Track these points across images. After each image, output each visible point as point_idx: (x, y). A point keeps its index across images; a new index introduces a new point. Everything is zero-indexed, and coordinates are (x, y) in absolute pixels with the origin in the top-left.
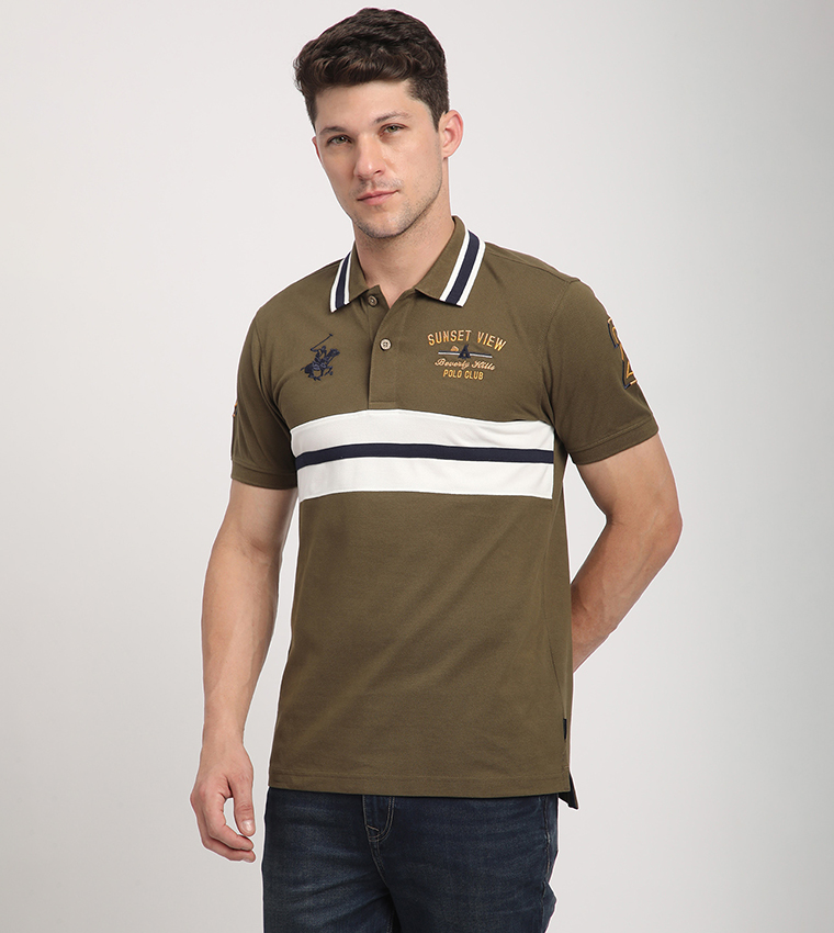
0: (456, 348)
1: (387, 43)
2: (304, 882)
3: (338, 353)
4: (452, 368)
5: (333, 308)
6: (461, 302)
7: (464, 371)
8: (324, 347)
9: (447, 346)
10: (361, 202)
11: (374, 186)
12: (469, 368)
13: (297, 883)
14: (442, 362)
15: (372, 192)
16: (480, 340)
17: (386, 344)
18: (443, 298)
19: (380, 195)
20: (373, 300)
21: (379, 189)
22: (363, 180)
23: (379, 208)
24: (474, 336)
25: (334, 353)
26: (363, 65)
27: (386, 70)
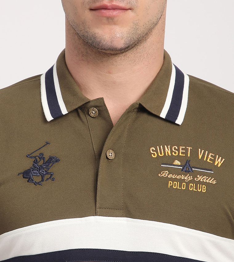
0: (177, 162)
3: (57, 161)
4: (176, 180)
5: (50, 118)
6: (180, 120)
7: (188, 184)
8: (42, 154)
9: (169, 160)
10: (94, 12)
12: (192, 181)
14: (165, 174)
15: (109, 4)
16: (200, 157)
17: (111, 154)
18: (163, 115)
19: (115, 8)
20: (93, 112)
23: (111, 20)
24: (195, 153)
25: (53, 160)
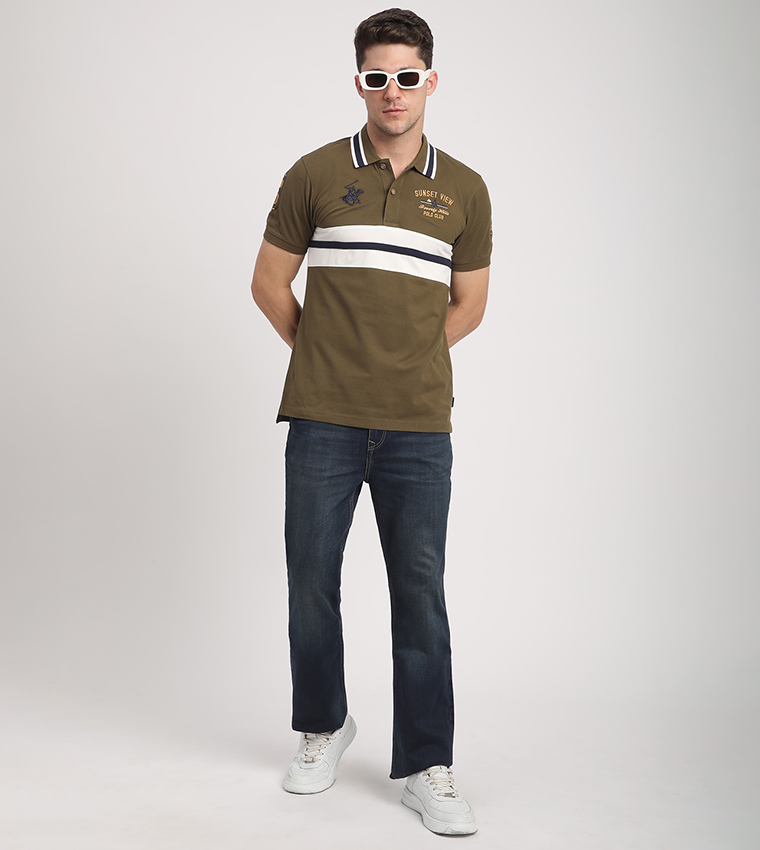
0: (429, 200)
1: (407, 25)
2: (325, 471)
3: (363, 192)
4: (428, 211)
5: (357, 166)
6: (433, 177)
7: (434, 214)
8: (354, 187)
9: (425, 199)
10: (385, 113)
11: (395, 105)
12: (437, 212)
13: (321, 470)
14: (422, 207)
15: (393, 108)
16: (442, 198)
18: (425, 174)
19: (397, 110)
21: (397, 107)
22: (388, 101)
23: (395, 118)
24: (439, 196)
25: (360, 192)
26: (398, 34)
27: (409, 39)
